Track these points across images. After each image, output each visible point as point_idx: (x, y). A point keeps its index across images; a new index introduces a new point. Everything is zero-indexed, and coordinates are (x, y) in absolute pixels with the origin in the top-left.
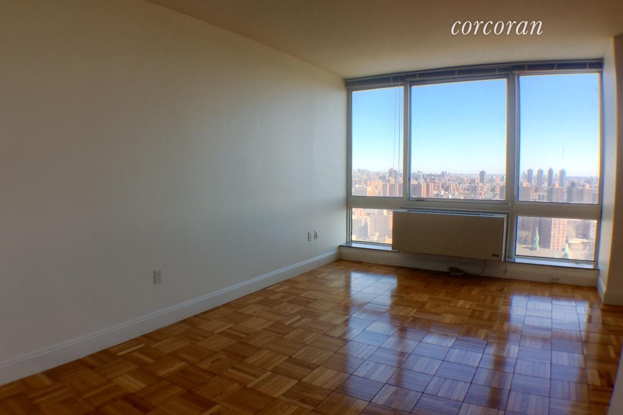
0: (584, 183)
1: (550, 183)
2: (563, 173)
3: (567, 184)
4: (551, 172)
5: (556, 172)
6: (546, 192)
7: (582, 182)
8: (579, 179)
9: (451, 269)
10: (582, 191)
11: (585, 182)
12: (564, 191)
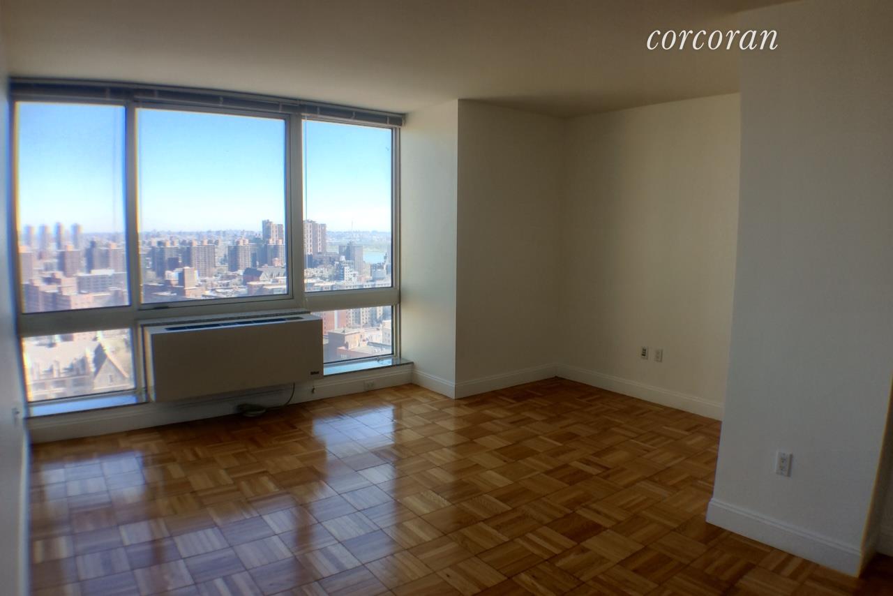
0: (107, 241)
1: (59, 245)
2: (76, 228)
3: (83, 246)
4: (59, 228)
5: (67, 228)
6: (54, 257)
7: (105, 241)
8: (101, 235)
9: (241, 407)
10: (107, 252)
11: (109, 239)
12: (81, 254)
